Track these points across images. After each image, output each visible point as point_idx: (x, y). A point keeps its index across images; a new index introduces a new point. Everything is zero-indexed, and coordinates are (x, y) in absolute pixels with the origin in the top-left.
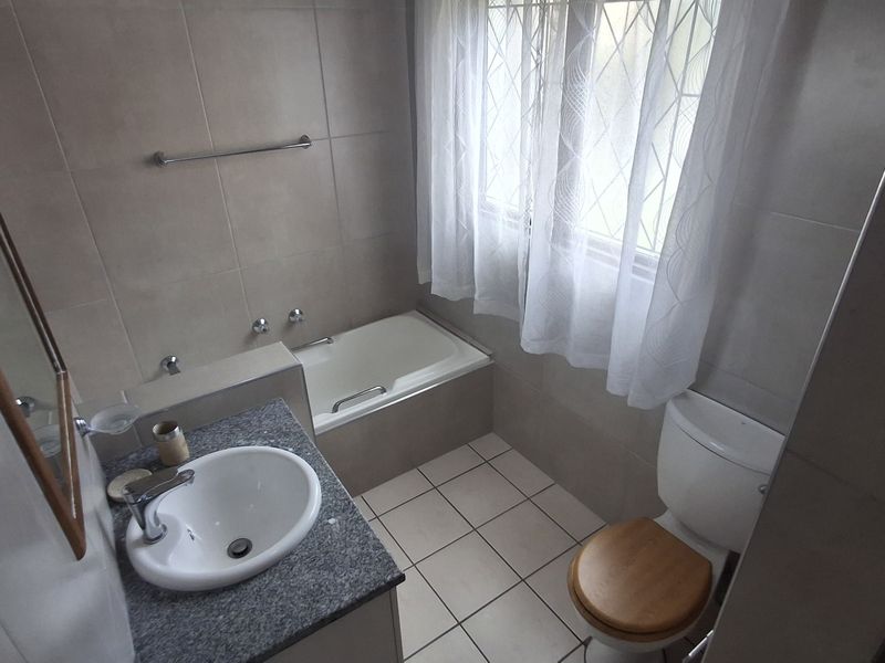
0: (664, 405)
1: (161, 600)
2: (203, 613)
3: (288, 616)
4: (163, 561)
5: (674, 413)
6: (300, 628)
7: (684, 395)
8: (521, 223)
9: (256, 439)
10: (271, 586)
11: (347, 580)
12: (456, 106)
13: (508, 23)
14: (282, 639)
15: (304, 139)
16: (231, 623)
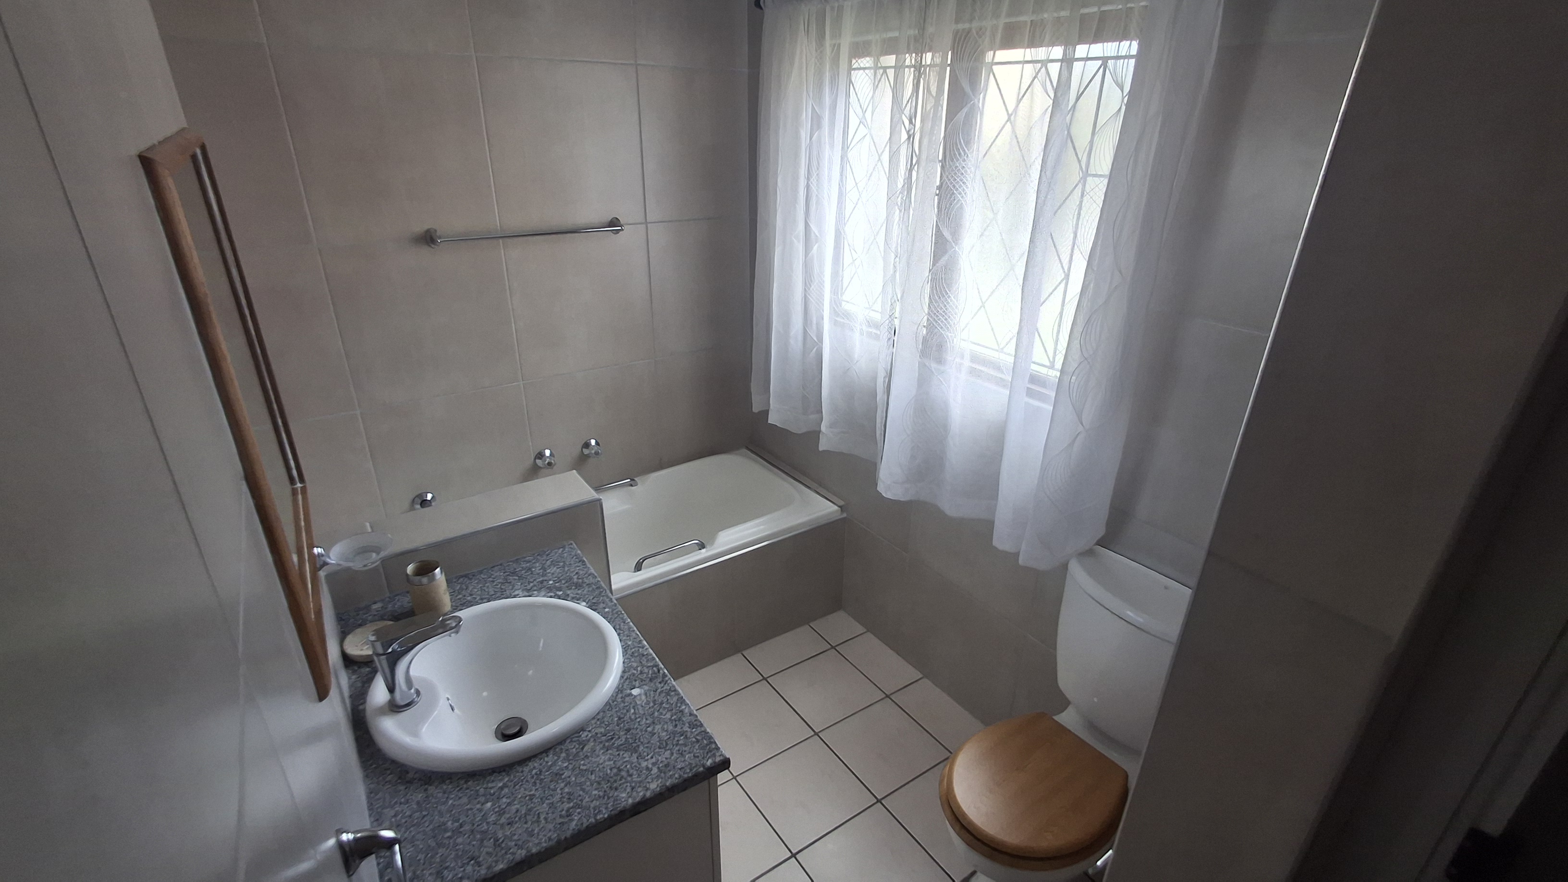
0: (1065, 567)
1: (410, 782)
2: (465, 800)
3: (577, 806)
4: (415, 734)
5: (1077, 572)
6: (592, 820)
7: (1089, 553)
8: (884, 334)
9: (539, 590)
10: (555, 769)
11: (654, 764)
12: (808, 187)
13: (876, 87)
14: (568, 834)
15: (614, 223)
16: (502, 813)
